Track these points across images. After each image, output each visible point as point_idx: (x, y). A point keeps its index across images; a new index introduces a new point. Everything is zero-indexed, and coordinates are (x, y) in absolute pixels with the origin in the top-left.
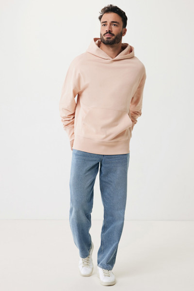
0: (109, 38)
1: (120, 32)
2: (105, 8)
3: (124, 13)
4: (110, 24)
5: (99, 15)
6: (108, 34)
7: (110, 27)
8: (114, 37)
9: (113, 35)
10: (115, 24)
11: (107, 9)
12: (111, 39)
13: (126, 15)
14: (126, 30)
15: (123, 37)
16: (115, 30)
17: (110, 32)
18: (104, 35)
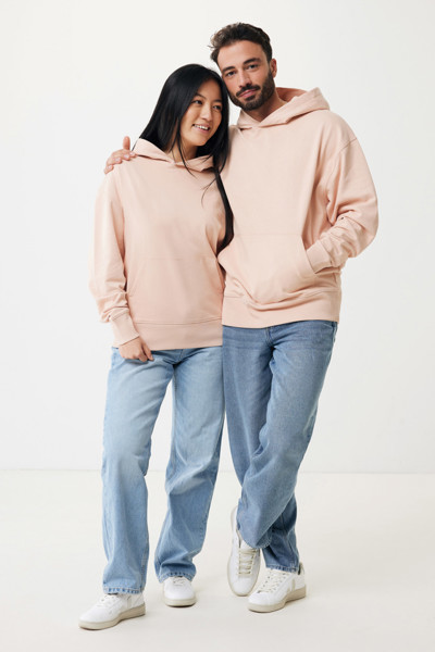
0: (253, 97)
1: (267, 74)
2: (218, 35)
3: (260, 30)
4: (244, 68)
5: (210, 51)
6: (247, 91)
7: (246, 76)
8: (259, 92)
9: (257, 88)
10: (252, 63)
11: (222, 36)
12: (257, 98)
14: (275, 62)
15: (275, 79)
16: (256, 77)
17: (248, 86)
18: (238, 94)
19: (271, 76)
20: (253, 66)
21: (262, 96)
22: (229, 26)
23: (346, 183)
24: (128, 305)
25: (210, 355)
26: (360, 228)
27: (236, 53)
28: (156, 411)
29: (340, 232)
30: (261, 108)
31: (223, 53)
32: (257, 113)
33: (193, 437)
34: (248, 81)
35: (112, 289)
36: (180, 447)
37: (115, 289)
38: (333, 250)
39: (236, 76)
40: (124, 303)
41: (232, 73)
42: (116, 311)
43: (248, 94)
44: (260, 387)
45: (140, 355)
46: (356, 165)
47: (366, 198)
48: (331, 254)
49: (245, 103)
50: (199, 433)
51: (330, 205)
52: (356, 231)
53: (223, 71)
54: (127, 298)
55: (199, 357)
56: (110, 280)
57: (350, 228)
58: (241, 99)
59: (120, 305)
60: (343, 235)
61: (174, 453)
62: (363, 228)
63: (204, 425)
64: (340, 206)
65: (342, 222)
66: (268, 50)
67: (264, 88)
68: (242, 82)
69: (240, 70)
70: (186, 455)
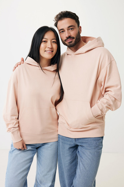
0: (71, 42)
1: (77, 32)
2: (57, 16)
3: (75, 14)
4: (68, 30)
5: (54, 23)
6: (69, 39)
7: (69, 33)
8: (74, 40)
9: (73, 38)
10: (71, 28)
11: (59, 16)
12: (73, 42)
13: (77, 14)
14: (81, 27)
16: (73, 33)
17: (70, 37)
18: (65, 40)
19: (79, 33)
20: (71, 29)
21: (76, 41)
22: (62, 12)
23: (109, 79)
24: (19, 126)
25: (51, 145)
26: (114, 99)
27: (65, 23)
28: (29, 168)
29: (105, 101)
30: (75, 46)
31: (60, 23)
32: (73, 48)
33: (44, 176)
34: (69, 35)
35: (12, 119)
36: (38, 179)
37: (14, 119)
38: (102, 109)
39: (64, 33)
40: (17, 125)
41: (63, 32)
42: (13, 130)
43: (69, 40)
44: (71, 159)
45: (22, 148)
46: (113, 71)
47: (117, 86)
48: (101, 110)
49: (68, 44)
50: (46, 175)
51: (102, 87)
52: (112, 100)
53: (59, 31)
54: (18, 122)
55: (46, 146)
56: (12, 116)
57: (109, 99)
58: (66, 42)
59: (15, 126)
60: (107, 102)
61: (36, 180)
62: (115, 99)
63: (48, 172)
64: (106, 88)
65: (106, 96)
66: (78, 22)
67: (76, 38)
68: (67, 36)
69: (66, 30)
70: (41, 182)
